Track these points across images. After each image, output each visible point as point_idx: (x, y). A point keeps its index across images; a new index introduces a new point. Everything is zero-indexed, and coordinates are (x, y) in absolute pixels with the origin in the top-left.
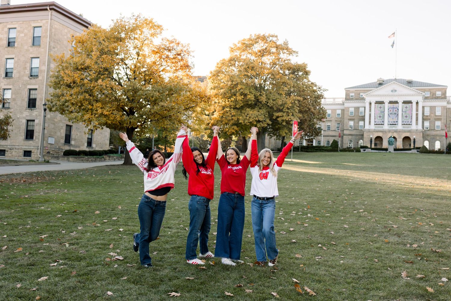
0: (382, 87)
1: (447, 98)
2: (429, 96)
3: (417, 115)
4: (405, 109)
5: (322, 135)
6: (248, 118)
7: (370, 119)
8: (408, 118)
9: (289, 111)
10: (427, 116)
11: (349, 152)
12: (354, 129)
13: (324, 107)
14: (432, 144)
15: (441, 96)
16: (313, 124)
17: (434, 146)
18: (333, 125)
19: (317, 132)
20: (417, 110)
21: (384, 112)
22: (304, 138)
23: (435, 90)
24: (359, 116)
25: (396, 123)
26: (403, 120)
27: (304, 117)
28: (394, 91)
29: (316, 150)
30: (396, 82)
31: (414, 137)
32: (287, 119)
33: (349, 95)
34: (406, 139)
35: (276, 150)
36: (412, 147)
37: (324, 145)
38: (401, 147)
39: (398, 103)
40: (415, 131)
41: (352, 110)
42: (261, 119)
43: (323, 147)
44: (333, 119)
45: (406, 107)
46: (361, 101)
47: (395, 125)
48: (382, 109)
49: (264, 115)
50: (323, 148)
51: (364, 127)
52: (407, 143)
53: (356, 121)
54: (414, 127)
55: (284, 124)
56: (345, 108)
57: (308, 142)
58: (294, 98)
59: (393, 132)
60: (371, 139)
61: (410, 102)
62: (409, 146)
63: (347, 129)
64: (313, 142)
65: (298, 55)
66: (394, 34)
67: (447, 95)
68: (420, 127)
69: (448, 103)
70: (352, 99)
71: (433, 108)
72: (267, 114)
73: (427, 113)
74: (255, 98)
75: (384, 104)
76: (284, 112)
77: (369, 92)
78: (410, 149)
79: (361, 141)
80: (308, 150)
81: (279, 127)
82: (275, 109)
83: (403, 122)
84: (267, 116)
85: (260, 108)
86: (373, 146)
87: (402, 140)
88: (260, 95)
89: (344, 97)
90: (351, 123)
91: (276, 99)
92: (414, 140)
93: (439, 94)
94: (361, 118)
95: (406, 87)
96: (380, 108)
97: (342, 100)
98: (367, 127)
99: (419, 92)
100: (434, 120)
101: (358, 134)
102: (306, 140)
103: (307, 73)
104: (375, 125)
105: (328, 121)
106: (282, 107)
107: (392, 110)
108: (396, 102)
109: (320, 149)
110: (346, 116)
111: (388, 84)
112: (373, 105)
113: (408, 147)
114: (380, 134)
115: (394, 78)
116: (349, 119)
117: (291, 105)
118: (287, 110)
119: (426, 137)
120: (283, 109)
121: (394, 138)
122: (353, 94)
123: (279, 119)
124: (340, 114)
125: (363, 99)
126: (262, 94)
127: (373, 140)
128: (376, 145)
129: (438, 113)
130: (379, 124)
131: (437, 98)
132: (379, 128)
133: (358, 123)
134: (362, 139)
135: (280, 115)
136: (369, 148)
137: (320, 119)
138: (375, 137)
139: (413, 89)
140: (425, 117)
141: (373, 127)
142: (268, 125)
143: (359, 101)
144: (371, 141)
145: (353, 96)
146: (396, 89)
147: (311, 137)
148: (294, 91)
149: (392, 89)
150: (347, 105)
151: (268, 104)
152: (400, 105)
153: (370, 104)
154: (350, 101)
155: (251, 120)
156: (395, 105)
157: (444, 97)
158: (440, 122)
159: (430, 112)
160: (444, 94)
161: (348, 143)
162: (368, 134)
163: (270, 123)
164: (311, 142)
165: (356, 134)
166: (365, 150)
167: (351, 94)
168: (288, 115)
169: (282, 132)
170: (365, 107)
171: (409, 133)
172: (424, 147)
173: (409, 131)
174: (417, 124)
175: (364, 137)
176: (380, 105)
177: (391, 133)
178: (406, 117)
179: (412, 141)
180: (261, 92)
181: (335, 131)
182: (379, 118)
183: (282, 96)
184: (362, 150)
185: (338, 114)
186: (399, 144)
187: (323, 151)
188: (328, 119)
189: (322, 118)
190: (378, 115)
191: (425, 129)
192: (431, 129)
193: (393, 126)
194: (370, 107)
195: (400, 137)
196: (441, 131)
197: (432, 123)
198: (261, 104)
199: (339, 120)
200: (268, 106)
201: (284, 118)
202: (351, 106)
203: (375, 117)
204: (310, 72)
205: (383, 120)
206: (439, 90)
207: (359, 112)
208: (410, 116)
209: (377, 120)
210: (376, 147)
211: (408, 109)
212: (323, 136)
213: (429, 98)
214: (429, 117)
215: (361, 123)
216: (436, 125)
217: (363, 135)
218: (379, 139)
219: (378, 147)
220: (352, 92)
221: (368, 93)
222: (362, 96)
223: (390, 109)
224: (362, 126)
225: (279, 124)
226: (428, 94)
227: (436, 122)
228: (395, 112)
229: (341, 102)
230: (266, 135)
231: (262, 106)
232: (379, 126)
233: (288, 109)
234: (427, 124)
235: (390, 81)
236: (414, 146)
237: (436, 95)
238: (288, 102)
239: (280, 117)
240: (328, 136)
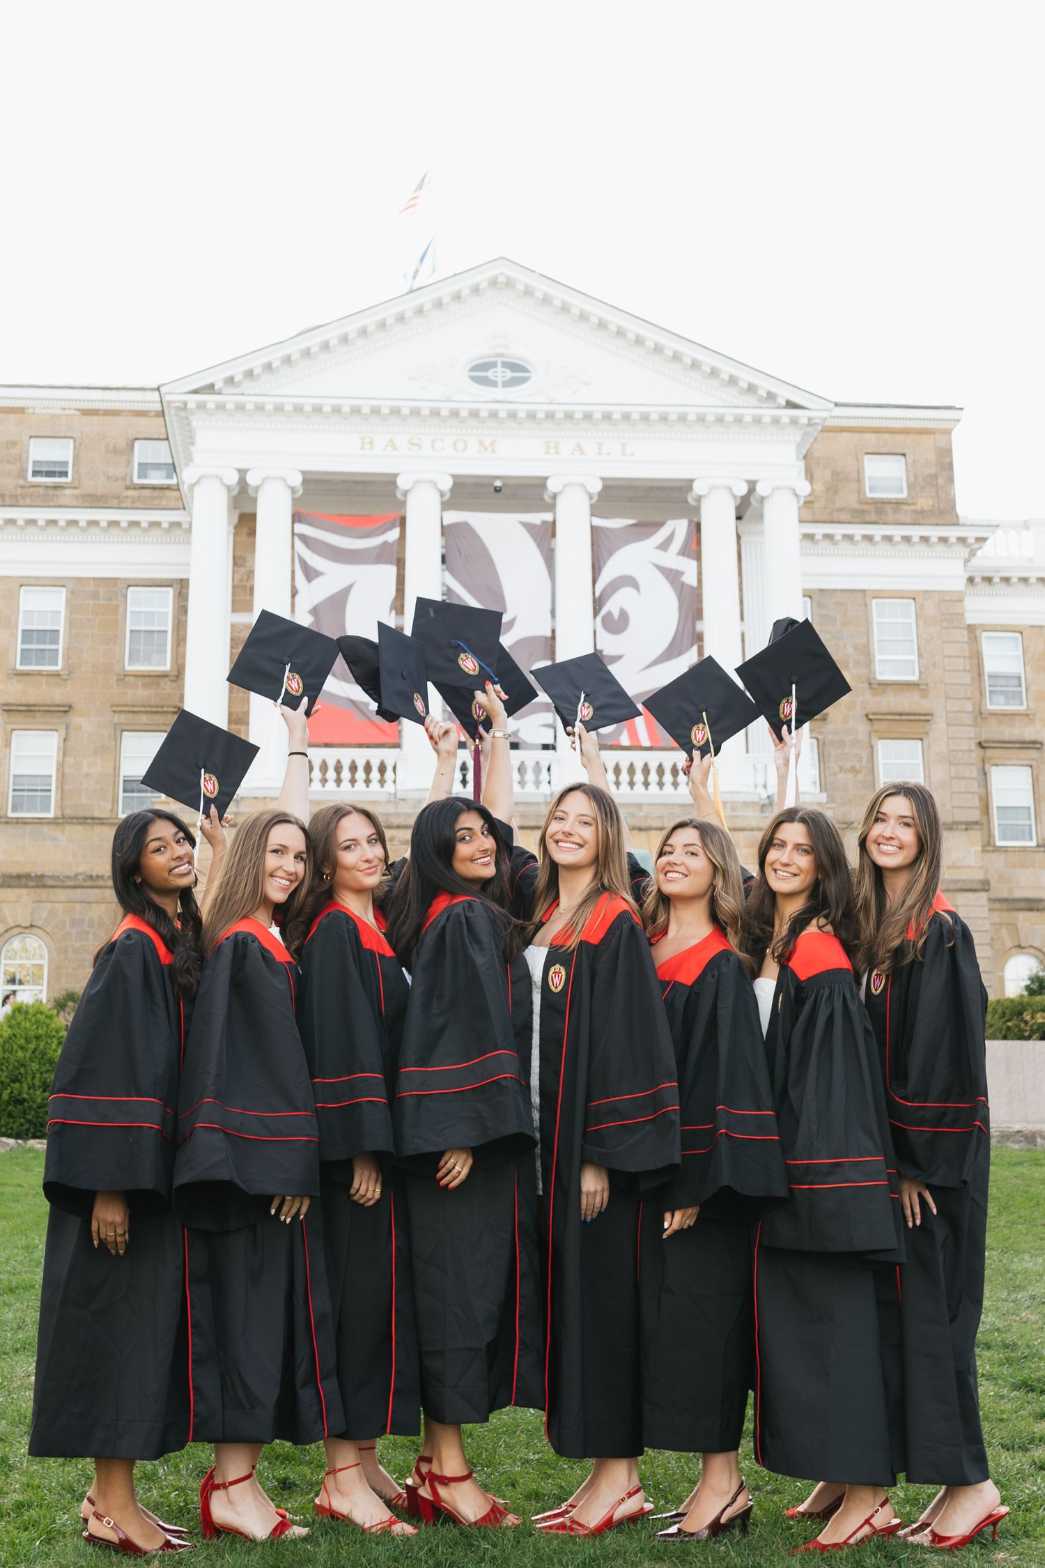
12: (63, 821)
15: (903, 495)
24: (124, 677)
33: (21, 459)
41: (43, 608)
46: (145, 518)
53: (84, 723)
70: (49, 497)
71: (839, 613)
90: (39, 752)
93: (885, 474)
94: (141, 693)
100: (863, 728)
116: (8, 709)
122: (61, 452)
125: (166, 499)
131: (877, 513)
133: (114, 749)
143: (124, 516)
145: (57, 466)
157: (933, 507)
158: (918, 747)
160: (931, 480)
165: (82, 868)
167: (41, 452)
170: (181, 587)
202: (40, 561)
206: (885, 443)
207: (117, 639)
215: (144, 752)
220: (55, 429)
222: (151, 465)
227: (885, 749)
237: (860, 491)
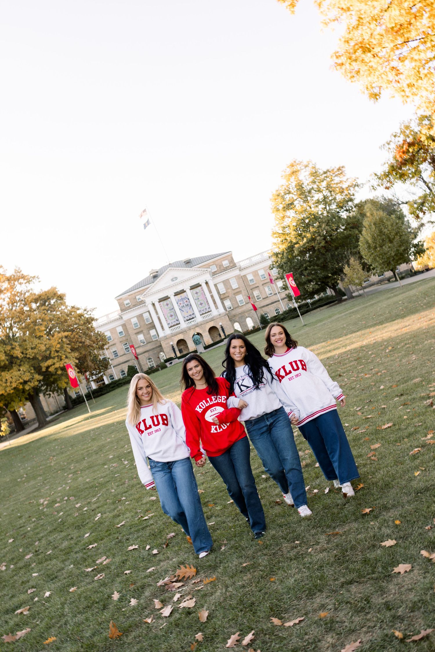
0: (158, 280)
1: (237, 265)
2: (216, 270)
3: (212, 297)
4: (196, 295)
5: (112, 366)
6: (8, 384)
7: (161, 323)
8: (203, 305)
9: (60, 354)
10: (224, 294)
11: (154, 372)
12: (147, 343)
13: (100, 330)
14: (243, 324)
15: (229, 265)
16: (95, 356)
17: (246, 325)
18: (120, 348)
19: (105, 365)
20: (210, 292)
21: (173, 308)
22: (91, 379)
23: (219, 261)
24: (147, 325)
25: (193, 316)
26: (199, 309)
27: (81, 353)
28: (174, 279)
29: (113, 387)
30: (172, 268)
31: (220, 324)
32: (62, 366)
33: (124, 304)
34: (213, 330)
35: (61, 411)
36: (223, 337)
37: (119, 378)
38: (211, 342)
39: (185, 291)
40: (219, 317)
41: (135, 320)
42: (26, 379)
43: (120, 380)
44: (116, 341)
45: (197, 293)
46: (141, 306)
47: (193, 318)
48: (169, 305)
49: (29, 372)
50: (120, 382)
51: (158, 336)
52: (216, 334)
53: (145, 332)
54: (215, 313)
55: (60, 372)
56: (125, 321)
57: (97, 382)
58: (60, 335)
59: (194, 328)
60: (173, 347)
61: (198, 285)
62: (219, 337)
63: (138, 347)
64: (103, 380)
65: (39, 280)
66: (144, 211)
67: (236, 261)
68: (222, 310)
69: (240, 270)
70: (129, 308)
71: (226, 282)
72: (32, 368)
73: (222, 290)
74: (6, 356)
75: (169, 299)
76: (54, 358)
77: (147, 291)
78: (222, 341)
79: (161, 353)
80: (103, 393)
81: (54, 379)
82: (40, 358)
83: (200, 311)
84: (33, 371)
85: (20, 365)
86: (179, 355)
87: (208, 333)
88: (13, 348)
89: (119, 308)
90: (141, 337)
91: (36, 345)
92: (222, 327)
93: (225, 263)
94: (150, 326)
95: (186, 269)
96: (167, 305)
97: (116, 313)
98: (162, 334)
99: (203, 269)
100: (234, 295)
101: (154, 347)
102: (94, 381)
103: (61, 297)
104: (170, 328)
105: (111, 345)
106: (48, 352)
107: (182, 302)
108: (183, 291)
109: (117, 385)
110: (130, 331)
111: (165, 273)
112: (157, 304)
113: (218, 339)
114: (181, 337)
115: (168, 264)
116: (136, 334)
117: (59, 346)
118: (56, 354)
119: (234, 318)
120: (50, 353)
121: (198, 334)
122: (128, 301)
123: (51, 369)
124: (122, 332)
125: (142, 302)
126: (13, 346)
127: (175, 347)
128: (180, 351)
129: (235, 286)
130: (174, 326)
131: (226, 269)
132: (176, 330)
133: (149, 333)
134: (162, 351)
135: (50, 364)
136: (175, 359)
137: (101, 348)
138: (175, 342)
139: (196, 269)
140: (222, 297)
141: (168, 331)
142: (39, 381)
143: (139, 307)
144: (174, 349)
145: (129, 304)
146: (176, 276)
147: (100, 375)
148: (54, 327)
149: (171, 278)
150: (126, 317)
151: (28, 356)
152: (189, 293)
153: (153, 304)
154: (127, 311)
155: (14, 385)
156: (183, 295)
157: (233, 265)
158: (241, 295)
159: (225, 288)
160: (232, 262)
161: (147, 364)
162: (167, 342)
163: (41, 378)
164: (101, 381)
165: (152, 348)
166: (171, 363)
167: (126, 302)
168: (61, 360)
169: (61, 384)
170: (149, 312)
171: (213, 322)
172: (236, 331)
173: (212, 320)
174: (217, 308)
175: (163, 347)
176: (165, 302)
177: (192, 330)
178: (201, 304)
179: (220, 330)
180: (12, 345)
181: (125, 354)
182: (171, 318)
183: (42, 338)
184: (167, 364)
185: (120, 333)
186: (208, 339)
187: (122, 386)
188: (110, 344)
189: (103, 345)
190: (169, 315)
191: (228, 310)
192: (234, 307)
193: (191, 321)
194: (155, 309)
195: (204, 331)
196: (247, 305)
197: (233, 300)
198: (19, 359)
199: (124, 339)
200: (29, 358)
201: (57, 365)
202: (132, 316)
203: (166, 318)
204: (64, 295)
205: (176, 318)
206: (224, 259)
207: (144, 321)
208: (206, 301)
209: (169, 322)
210: (182, 354)
211: (199, 294)
212: (114, 367)
213: (217, 272)
214: (227, 295)
215: (153, 332)
216: (238, 301)
217: (161, 346)
218: (181, 342)
219: (185, 352)
220: (126, 299)
221: (145, 293)
222: (139, 299)
223: (179, 302)
224: (155, 335)
225: (52, 375)
226: (214, 269)
227: (237, 297)
228: (186, 303)
229: (118, 317)
230: (41, 395)
231: (21, 361)
232: (175, 327)
233: (57, 352)
234: (228, 303)
235: (164, 269)
236: (225, 335)
237: (223, 266)
238: (54, 344)
239: (51, 365)
240: (119, 365)
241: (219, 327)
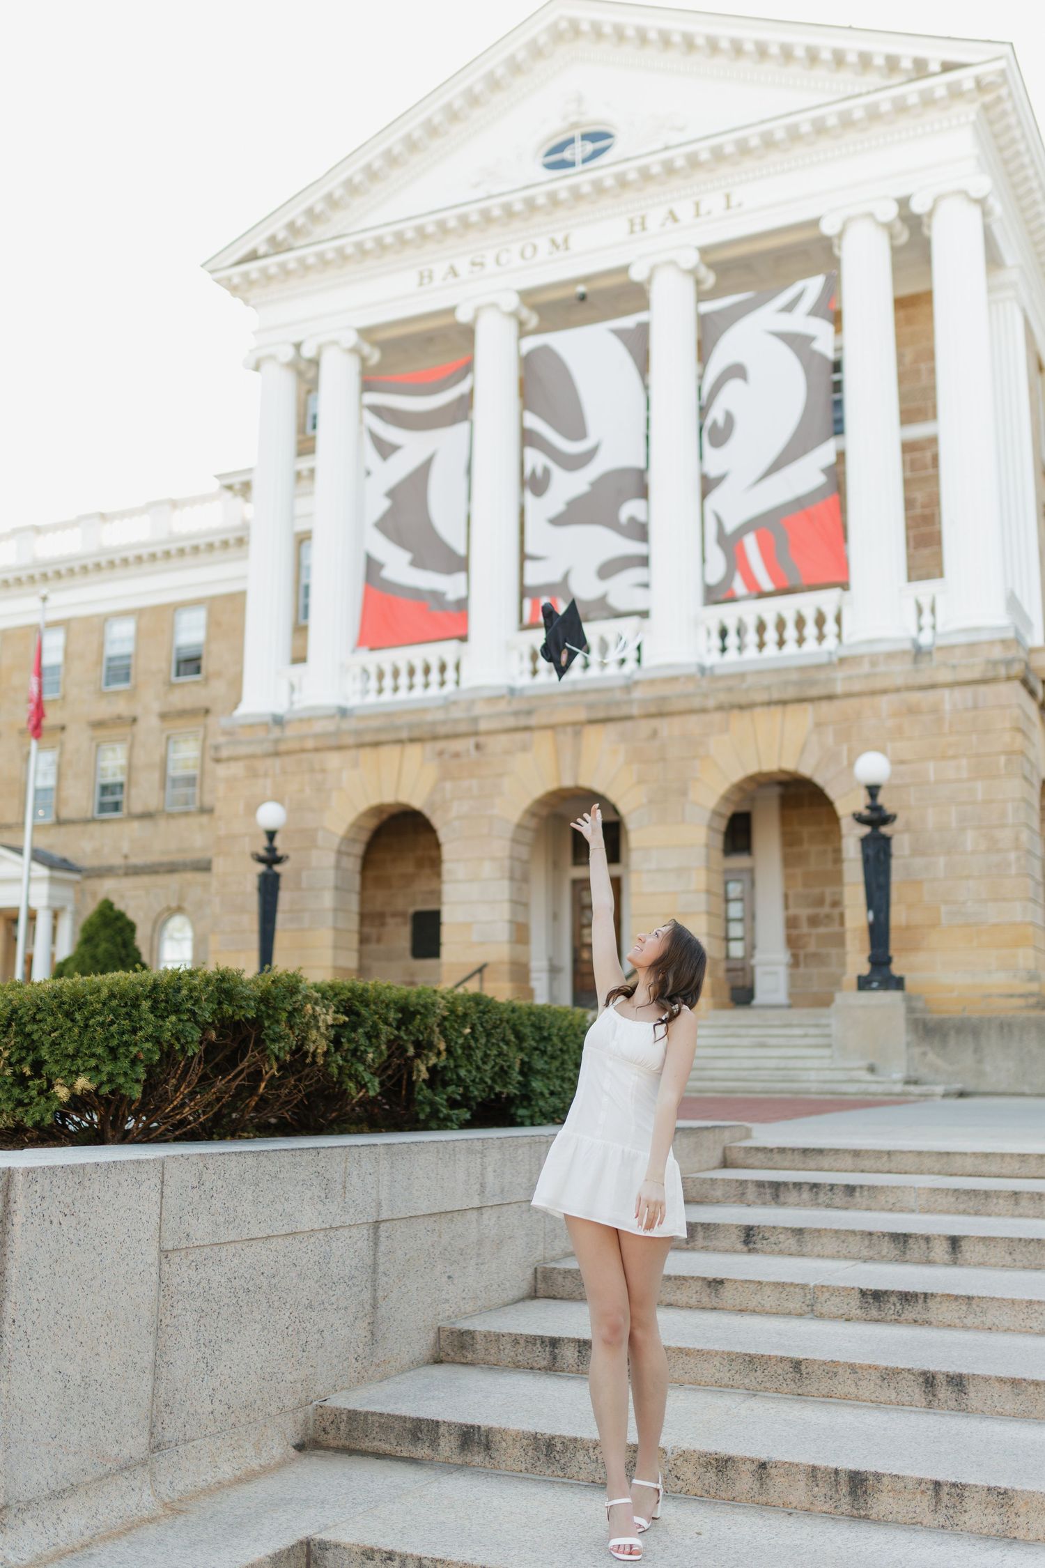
28: (578, 150)
31: (872, 766)
40: (899, 672)
59: (578, 727)
60: (271, 858)
92: (876, 818)
144: (270, 891)
162: (266, 785)
171: (801, 720)
177: (543, 742)
240: (172, 868)
241: (849, 803)
